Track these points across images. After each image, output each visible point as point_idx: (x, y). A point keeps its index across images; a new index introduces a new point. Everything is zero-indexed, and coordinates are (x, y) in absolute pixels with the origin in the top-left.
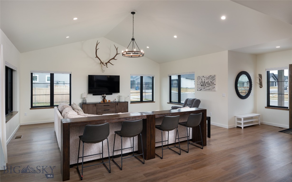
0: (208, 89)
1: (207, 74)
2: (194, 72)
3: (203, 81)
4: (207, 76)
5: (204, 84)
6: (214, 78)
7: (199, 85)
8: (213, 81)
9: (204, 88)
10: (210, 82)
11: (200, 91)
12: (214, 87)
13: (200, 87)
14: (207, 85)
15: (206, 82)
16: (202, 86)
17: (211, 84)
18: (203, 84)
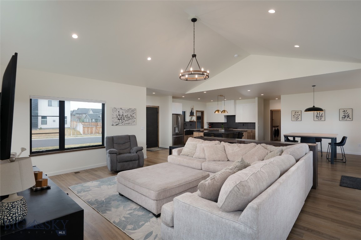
0: (127, 123)
1: (126, 107)
2: (105, 101)
3: (121, 114)
4: (126, 109)
5: (123, 117)
6: (134, 112)
7: (115, 119)
8: (133, 114)
9: (122, 122)
10: (129, 115)
11: (116, 126)
12: (134, 121)
13: (117, 120)
14: (126, 119)
15: (124, 115)
16: (119, 119)
17: (131, 117)
18: (121, 117)
